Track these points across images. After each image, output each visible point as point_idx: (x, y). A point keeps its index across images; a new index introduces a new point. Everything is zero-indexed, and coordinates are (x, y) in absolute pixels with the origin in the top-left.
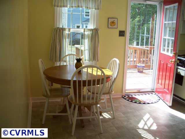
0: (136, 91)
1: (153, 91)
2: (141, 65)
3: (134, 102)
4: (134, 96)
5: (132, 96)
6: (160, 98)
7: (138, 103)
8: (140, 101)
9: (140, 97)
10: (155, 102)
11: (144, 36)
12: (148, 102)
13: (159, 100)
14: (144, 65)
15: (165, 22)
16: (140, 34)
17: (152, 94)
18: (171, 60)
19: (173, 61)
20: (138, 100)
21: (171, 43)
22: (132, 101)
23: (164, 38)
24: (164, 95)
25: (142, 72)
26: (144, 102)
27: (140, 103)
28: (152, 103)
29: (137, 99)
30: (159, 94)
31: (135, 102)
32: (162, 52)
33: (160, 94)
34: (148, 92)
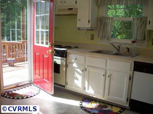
0: (14, 86)
1: (31, 83)
2: (11, 59)
3: (16, 98)
4: (14, 92)
5: (12, 92)
6: (40, 88)
7: (21, 98)
8: (22, 96)
9: (20, 92)
10: (37, 94)
11: (15, 30)
12: (31, 96)
13: (40, 90)
14: (15, 59)
15: (37, 16)
16: (10, 29)
17: (31, 86)
18: (48, 51)
19: (50, 52)
20: (20, 95)
21: (45, 35)
22: (13, 98)
23: (36, 31)
24: (42, 84)
25: (13, 66)
26: (26, 96)
27: (23, 98)
28: (35, 95)
29: (18, 94)
30: (37, 84)
31: (18, 99)
32: (36, 44)
33: (39, 85)
34: (27, 85)
